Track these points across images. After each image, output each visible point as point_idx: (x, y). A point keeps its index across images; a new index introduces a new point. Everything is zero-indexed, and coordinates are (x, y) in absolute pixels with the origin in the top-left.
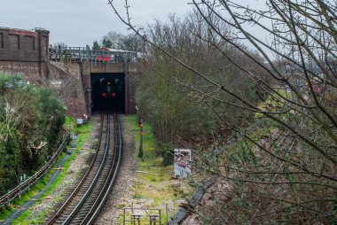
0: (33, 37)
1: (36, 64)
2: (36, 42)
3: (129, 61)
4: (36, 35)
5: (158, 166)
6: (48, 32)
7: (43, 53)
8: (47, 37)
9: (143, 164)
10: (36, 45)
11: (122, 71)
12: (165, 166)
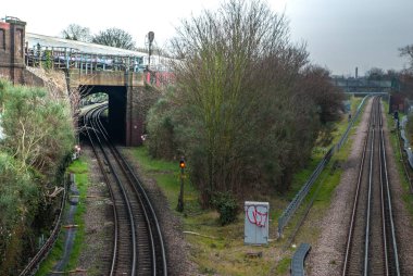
0: (4, 30)
1: (8, 70)
2: (8, 37)
3: (132, 69)
4: (7, 28)
5: (212, 225)
6: (24, 24)
7: (17, 54)
8: (22, 31)
9: (188, 221)
10: (8, 42)
11: (122, 84)
12: (223, 225)
